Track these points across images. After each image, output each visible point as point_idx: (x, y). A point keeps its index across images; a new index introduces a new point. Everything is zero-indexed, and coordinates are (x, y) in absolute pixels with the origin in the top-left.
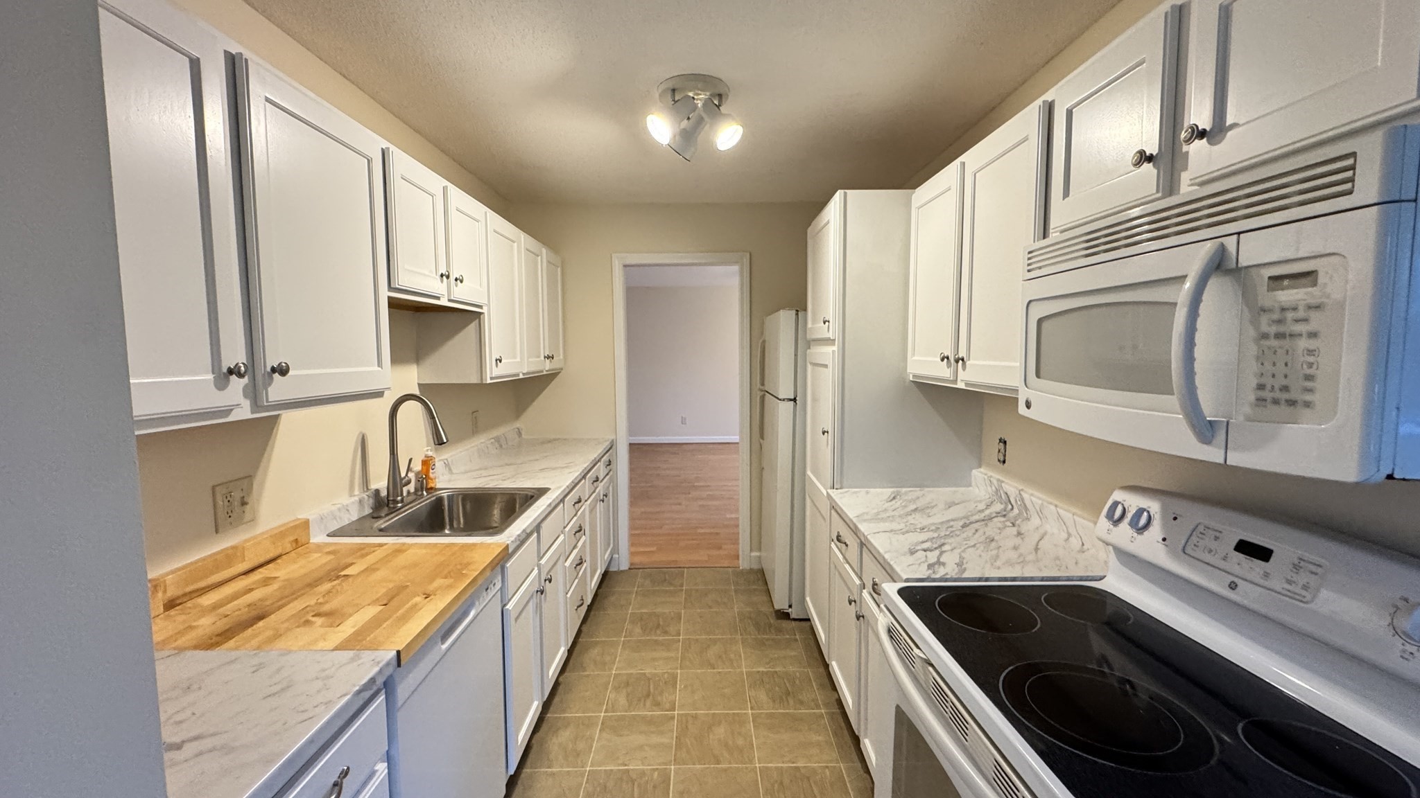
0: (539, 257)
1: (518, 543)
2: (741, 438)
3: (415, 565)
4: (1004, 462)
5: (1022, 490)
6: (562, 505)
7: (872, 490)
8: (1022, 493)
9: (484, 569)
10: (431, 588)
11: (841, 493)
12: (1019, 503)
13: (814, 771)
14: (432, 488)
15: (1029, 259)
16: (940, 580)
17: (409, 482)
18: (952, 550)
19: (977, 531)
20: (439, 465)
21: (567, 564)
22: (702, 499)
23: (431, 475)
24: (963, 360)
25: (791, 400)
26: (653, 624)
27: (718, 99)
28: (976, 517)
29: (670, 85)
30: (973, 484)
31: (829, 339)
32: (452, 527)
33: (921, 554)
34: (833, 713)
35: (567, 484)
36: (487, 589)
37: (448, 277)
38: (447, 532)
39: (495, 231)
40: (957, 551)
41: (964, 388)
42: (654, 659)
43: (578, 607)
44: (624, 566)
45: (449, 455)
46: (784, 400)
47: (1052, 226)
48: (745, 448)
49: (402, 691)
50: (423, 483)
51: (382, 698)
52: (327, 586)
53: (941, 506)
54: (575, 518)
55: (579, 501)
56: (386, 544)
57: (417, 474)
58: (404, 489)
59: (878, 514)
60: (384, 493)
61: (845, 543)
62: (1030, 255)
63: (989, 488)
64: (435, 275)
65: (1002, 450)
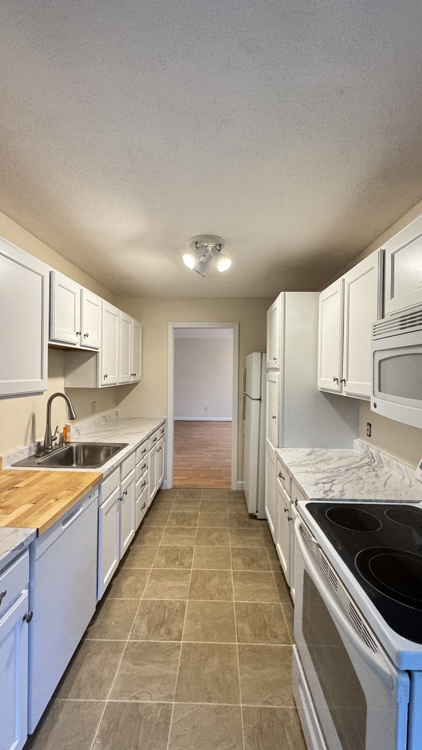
0: (130, 324)
1: (108, 472)
2: (233, 418)
3: (52, 483)
4: (370, 436)
5: (379, 451)
6: (135, 453)
7: (299, 449)
8: (379, 453)
9: (89, 486)
10: (59, 496)
11: (283, 450)
12: (378, 458)
13: (265, 605)
14: (68, 442)
15: (374, 329)
16: (331, 500)
17: (56, 439)
18: (338, 483)
19: (353, 473)
20: (72, 429)
21: (137, 485)
22: (214, 451)
23: (68, 435)
24: (344, 381)
25: (258, 399)
26: (183, 520)
27: (219, 247)
28: (354, 466)
29: (196, 239)
30: (354, 447)
31: (276, 368)
32: (77, 463)
33: (321, 485)
34: (278, 573)
35: (138, 442)
36: (90, 497)
37: (80, 334)
38: (74, 465)
39: (106, 311)
40: (341, 484)
41: (345, 395)
42: (182, 539)
43: (142, 508)
44: (169, 487)
45: (79, 424)
46: (254, 399)
47: (386, 313)
48: (235, 425)
49: (39, 550)
50: (64, 440)
51: (27, 554)
52: (7, 492)
53: (336, 459)
54: (142, 460)
55: (145, 451)
56: (40, 471)
57: (61, 434)
58: (53, 442)
59: (301, 462)
60: (42, 444)
61: (283, 478)
62: (374, 328)
63: (363, 450)
64: (73, 333)
65: (369, 429)
